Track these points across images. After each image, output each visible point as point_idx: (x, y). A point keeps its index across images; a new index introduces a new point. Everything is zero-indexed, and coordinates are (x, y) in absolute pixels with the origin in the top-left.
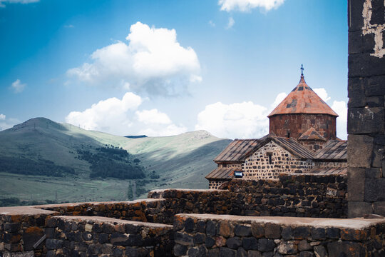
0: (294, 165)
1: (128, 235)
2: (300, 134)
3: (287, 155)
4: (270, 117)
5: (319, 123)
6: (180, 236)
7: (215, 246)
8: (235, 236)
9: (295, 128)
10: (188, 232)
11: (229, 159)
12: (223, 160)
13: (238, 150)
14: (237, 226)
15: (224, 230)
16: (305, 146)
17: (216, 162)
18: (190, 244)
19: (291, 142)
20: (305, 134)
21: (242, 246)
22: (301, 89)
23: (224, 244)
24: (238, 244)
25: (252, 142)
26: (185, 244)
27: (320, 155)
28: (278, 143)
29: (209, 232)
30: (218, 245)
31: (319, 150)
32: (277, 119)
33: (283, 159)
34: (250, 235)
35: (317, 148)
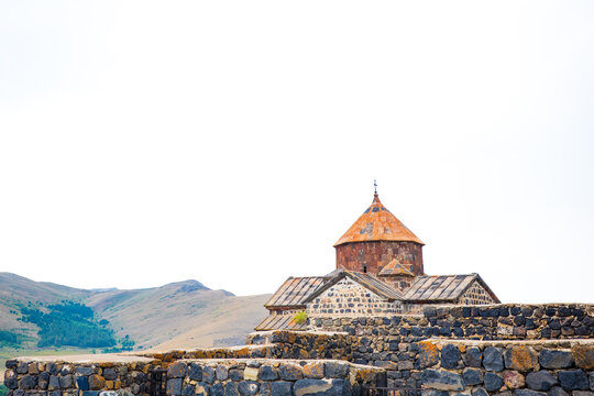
0: (378, 307)
1: (330, 381)
2: (381, 268)
3: (368, 295)
4: (337, 247)
5: (403, 253)
6: (434, 376)
7: (504, 388)
8: (542, 368)
9: (373, 260)
10: (448, 368)
11: (286, 303)
12: (277, 304)
13: (296, 291)
14: (544, 352)
15: (520, 359)
16: (389, 284)
17: (267, 307)
18: (455, 387)
19: (370, 278)
20: (387, 267)
21: (558, 385)
22: (376, 209)
23: (523, 384)
24: (552, 382)
25: (313, 280)
26: (445, 388)
27: (410, 294)
28: (356, 280)
29: (489, 365)
30: (511, 386)
31: (407, 289)
32: (348, 248)
33: (363, 301)
34: (573, 365)
35: (404, 285)
